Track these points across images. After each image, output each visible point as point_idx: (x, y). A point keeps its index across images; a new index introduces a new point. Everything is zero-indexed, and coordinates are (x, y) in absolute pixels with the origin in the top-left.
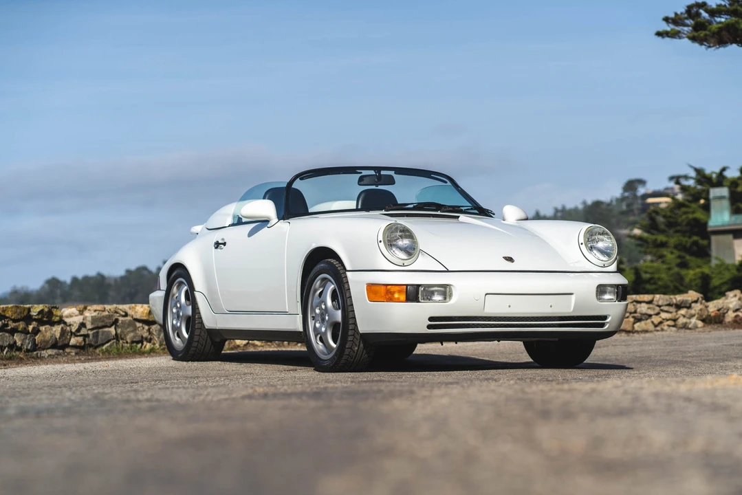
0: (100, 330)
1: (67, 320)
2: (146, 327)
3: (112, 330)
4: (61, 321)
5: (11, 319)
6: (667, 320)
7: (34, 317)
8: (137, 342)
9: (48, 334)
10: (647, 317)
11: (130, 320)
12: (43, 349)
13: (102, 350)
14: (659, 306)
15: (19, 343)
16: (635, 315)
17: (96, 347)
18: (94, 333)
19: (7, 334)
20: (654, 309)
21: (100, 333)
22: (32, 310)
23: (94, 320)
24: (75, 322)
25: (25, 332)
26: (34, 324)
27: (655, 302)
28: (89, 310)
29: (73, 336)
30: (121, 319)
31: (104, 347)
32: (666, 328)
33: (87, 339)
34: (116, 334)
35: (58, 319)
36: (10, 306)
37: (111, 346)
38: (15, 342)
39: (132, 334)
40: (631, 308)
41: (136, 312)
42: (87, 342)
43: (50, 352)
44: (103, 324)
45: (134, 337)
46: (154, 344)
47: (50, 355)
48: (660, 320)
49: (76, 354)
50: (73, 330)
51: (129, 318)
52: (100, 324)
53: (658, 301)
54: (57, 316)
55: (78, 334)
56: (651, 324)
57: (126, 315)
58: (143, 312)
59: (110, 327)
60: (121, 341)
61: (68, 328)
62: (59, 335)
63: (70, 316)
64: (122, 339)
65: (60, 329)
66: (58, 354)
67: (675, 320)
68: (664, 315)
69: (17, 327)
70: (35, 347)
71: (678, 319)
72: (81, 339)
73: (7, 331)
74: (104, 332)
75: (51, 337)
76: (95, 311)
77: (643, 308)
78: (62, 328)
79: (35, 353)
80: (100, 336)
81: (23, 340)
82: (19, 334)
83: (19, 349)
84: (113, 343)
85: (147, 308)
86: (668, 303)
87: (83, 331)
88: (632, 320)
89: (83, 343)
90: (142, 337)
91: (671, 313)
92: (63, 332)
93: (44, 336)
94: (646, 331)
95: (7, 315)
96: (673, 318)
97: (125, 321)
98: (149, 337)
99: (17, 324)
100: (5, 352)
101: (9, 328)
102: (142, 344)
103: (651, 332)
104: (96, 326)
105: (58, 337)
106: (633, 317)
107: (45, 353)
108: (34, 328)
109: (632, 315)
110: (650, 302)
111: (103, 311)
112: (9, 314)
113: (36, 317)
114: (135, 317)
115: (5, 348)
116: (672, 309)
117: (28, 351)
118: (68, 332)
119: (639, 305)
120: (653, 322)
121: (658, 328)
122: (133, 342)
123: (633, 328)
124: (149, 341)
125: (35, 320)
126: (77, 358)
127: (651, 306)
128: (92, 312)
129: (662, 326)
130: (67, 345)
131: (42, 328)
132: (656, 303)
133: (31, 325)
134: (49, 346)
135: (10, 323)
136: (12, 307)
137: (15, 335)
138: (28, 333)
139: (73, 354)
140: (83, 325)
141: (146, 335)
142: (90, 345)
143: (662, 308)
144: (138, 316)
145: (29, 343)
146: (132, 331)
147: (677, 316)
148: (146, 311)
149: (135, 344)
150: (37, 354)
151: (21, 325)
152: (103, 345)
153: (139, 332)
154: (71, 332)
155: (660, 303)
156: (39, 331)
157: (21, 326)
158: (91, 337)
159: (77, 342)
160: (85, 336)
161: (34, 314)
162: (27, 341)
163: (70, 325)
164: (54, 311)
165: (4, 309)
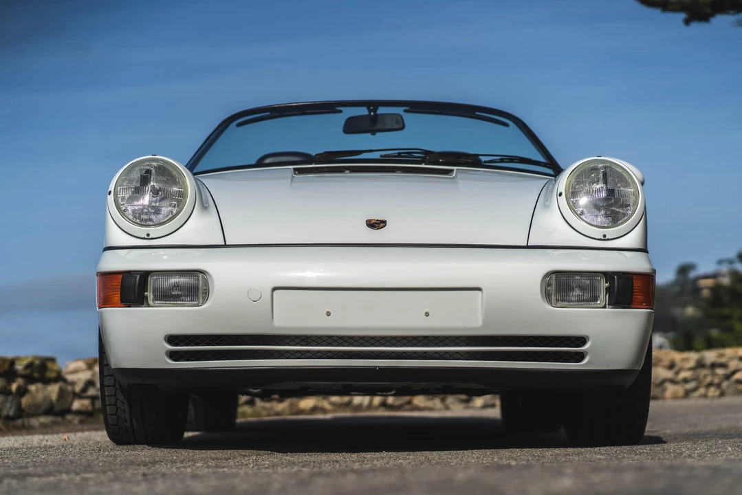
1: (70, 378)
4: (59, 378)
7: (19, 372)
9: (40, 396)
12: (33, 415)
22: (17, 362)
24: (79, 380)
25: (6, 391)
26: (20, 381)
29: (77, 397)
33: (96, 402)
35: (53, 375)
42: (96, 406)
43: (43, 419)
47: (42, 424)
49: (82, 422)
50: (78, 389)
54: (52, 371)
55: (84, 395)
61: (70, 388)
62: (56, 397)
63: (75, 371)
65: (57, 389)
66: (55, 423)
70: (21, 413)
72: (86, 402)
75: (44, 399)
78: (61, 389)
79: (20, 421)
81: (3, 403)
87: (91, 392)
89: (91, 409)
92: (62, 393)
93: (34, 398)
105: (54, 399)
107: (34, 422)
108: (19, 388)
113: (23, 373)
117: (9, 418)
118: (70, 393)
126: (80, 427)
130: (69, 410)
131: (33, 388)
133: (14, 382)
134: (41, 411)
138: (9, 393)
139: (76, 422)
140: (90, 384)
145: (11, 408)
150: (23, 422)
151: (1, 383)
154: (74, 392)
156: (27, 391)
157: (0, 385)
159: (82, 405)
160: (93, 398)
161: (19, 367)
162: (8, 405)
163: (73, 384)
164: (50, 365)
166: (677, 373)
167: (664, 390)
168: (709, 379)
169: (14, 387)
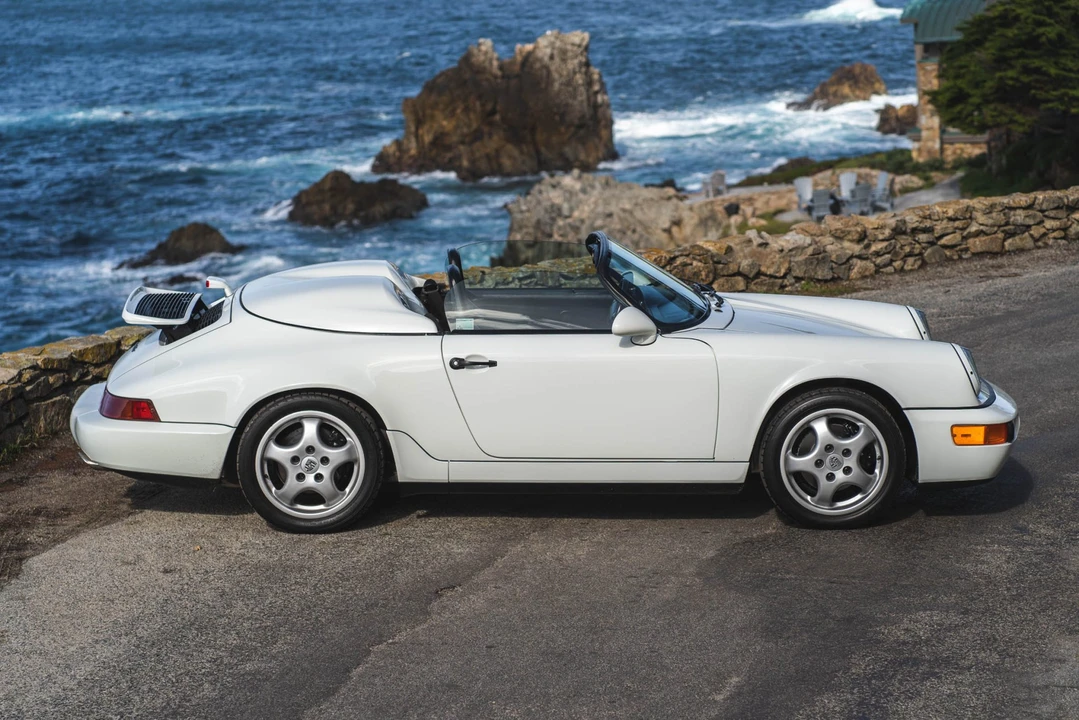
5: (92, 364)
6: (1054, 230)
10: (1024, 228)
14: (1042, 211)
16: (1006, 228)
20: (1034, 217)
22: (123, 341)
27: (1037, 207)
32: (1051, 242)
36: (90, 346)
40: (1001, 218)
48: (1043, 230)
53: (1042, 204)
56: (1029, 240)
67: (1065, 229)
68: (1049, 224)
71: (1070, 226)
77: (1019, 217)
86: (1056, 205)
88: (1001, 235)
91: (1060, 219)
94: (1021, 251)
95: (87, 360)
96: (1063, 227)
99: (101, 369)
103: (1030, 250)
106: (1003, 232)
109: (1002, 228)
110: (1030, 207)
112: (89, 358)
116: (1062, 214)
119: (1012, 213)
120: (1031, 236)
121: (1040, 244)
123: (1003, 246)
127: (1031, 212)
129: (1046, 239)
132: (1039, 208)
135: (91, 369)
136: (93, 348)
143: (1046, 213)
147: (1070, 223)
155: (1044, 207)
161: (126, 347)
165: (82, 353)
166: (868, 246)
167: (850, 269)
168: (907, 249)
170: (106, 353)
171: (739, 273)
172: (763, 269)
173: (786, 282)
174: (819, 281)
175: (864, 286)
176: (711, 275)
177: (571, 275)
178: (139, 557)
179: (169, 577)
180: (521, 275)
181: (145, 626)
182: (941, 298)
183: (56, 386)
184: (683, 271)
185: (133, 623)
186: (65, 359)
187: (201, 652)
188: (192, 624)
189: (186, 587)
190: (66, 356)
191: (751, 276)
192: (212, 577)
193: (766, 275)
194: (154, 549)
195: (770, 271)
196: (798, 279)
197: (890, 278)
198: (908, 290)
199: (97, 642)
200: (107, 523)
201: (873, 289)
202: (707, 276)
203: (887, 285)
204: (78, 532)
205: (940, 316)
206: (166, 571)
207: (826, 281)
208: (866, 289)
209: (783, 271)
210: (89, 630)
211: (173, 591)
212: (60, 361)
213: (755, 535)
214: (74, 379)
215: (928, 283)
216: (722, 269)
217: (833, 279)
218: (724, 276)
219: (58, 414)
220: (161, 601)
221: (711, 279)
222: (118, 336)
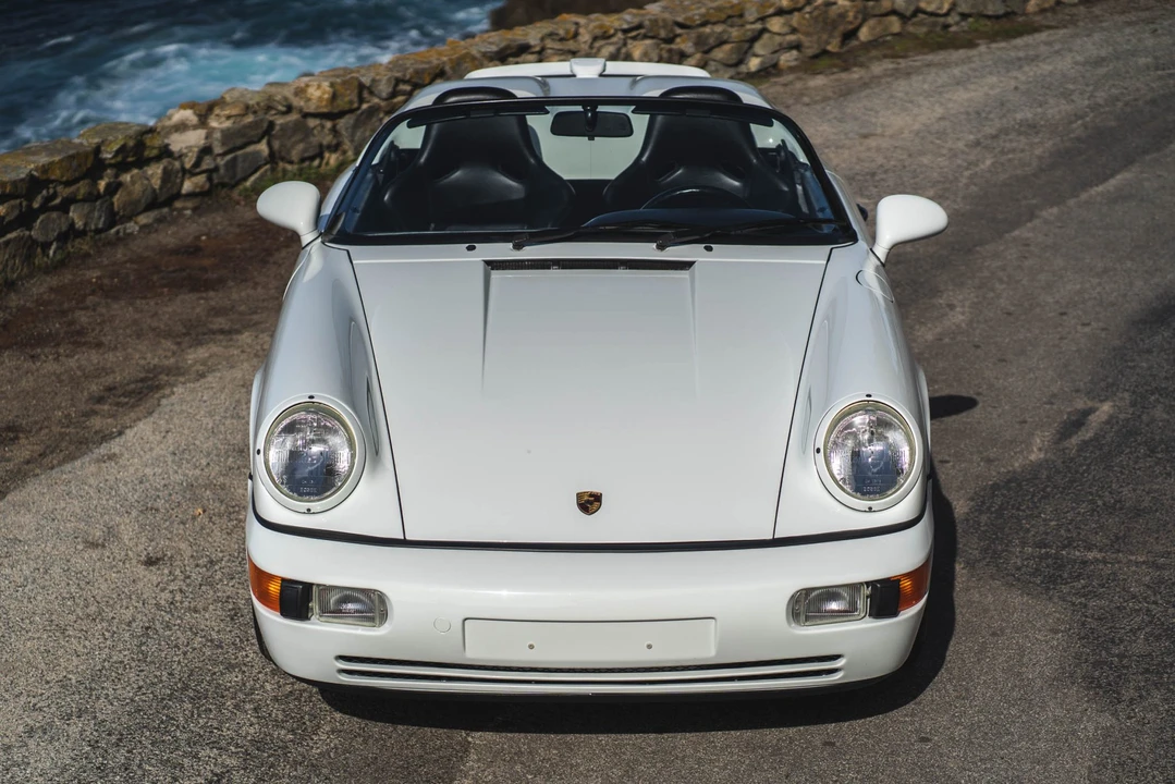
0: (240, 153)
1: (178, 142)
2: (329, 124)
3: (263, 147)
4: (165, 152)
5: (61, 183)
7: (107, 162)
8: (312, 159)
9: (138, 188)
11: (296, 120)
12: (129, 218)
13: (246, 189)
15: (79, 224)
17: (233, 186)
18: (228, 162)
19: (54, 215)
21: (240, 160)
22: (103, 148)
23: (227, 135)
24: (189, 148)
25: (93, 197)
26: (109, 175)
28: (217, 115)
29: (187, 176)
30: (280, 121)
31: (248, 183)
33: (215, 176)
34: (272, 153)
35: (154, 152)
36: (57, 158)
37: (262, 176)
38: (72, 224)
39: (301, 146)
41: (309, 100)
42: (216, 181)
43: (143, 219)
44: (244, 140)
45: (305, 150)
46: (344, 152)
47: (143, 227)
49: (195, 209)
50: (188, 166)
51: (294, 117)
52: (239, 142)
54: (154, 148)
55: (198, 170)
57: (289, 109)
58: (320, 98)
59: (259, 141)
60: (281, 164)
61: (177, 164)
62: (159, 182)
63: (183, 125)
64: (283, 159)
65: (160, 171)
66: (160, 220)
69: (74, 194)
70: (113, 219)
72: (201, 179)
73: (55, 208)
74: (246, 155)
75: (144, 192)
76: (228, 117)
78: (165, 169)
79: (113, 231)
80: (240, 165)
81: (87, 217)
82: (79, 204)
83: (82, 233)
84: (266, 171)
85: (328, 89)
87: (207, 163)
89: (207, 186)
90: (321, 146)
92: (167, 174)
93: (130, 193)
95: (53, 177)
97: (287, 124)
98: (334, 142)
99: (73, 188)
100: (51, 252)
101: (58, 201)
102: (322, 158)
104: (231, 146)
105: (157, 187)
107: (132, 226)
108: (108, 186)
111: (243, 115)
112: (56, 174)
113: (113, 161)
114: (306, 110)
115: (51, 244)
117: (98, 231)
118: (178, 172)
122: (303, 160)
124: (335, 148)
125: (111, 166)
128: (223, 119)
130: (178, 196)
131: (126, 178)
133: (101, 178)
134: (142, 206)
135: (60, 188)
136: (61, 161)
137: (72, 208)
138: (99, 196)
139: (188, 212)
140: (206, 151)
141: (328, 139)
142: (223, 185)
144: (312, 108)
145: (100, 217)
146: (301, 141)
148: (326, 96)
149: (307, 163)
150: (118, 232)
151: (82, 188)
152: (245, 179)
153: (314, 140)
154: (184, 171)
156: (120, 185)
157: (82, 191)
158: (222, 171)
159: (196, 185)
160: (210, 172)
161: (107, 155)
162: (96, 214)
163: (181, 156)
164: (148, 140)
165: (45, 169)
169: (102, 185)
170: (80, 166)
171: (894, 12)
172: (923, 5)
173: (950, 20)
174: (989, 17)
175: (1045, 23)
176: (860, 16)
177: (688, 23)
178: (111, 532)
179: (152, 576)
180: (625, 26)
181: (111, 692)
182: (1150, 42)
183: (7, 219)
184: (826, 12)
185: (92, 683)
186: (22, 180)
187: (196, 756)
188: (186, 687)
189: (178, 598)
190: (23, 176)
191: (908, 13)
192: (218, 576)
193: (925, 12)
194: (134, 513)
195: (931, 8)
196: (964, 16)
197: (1074, 10)
198: (1103, 29)
199: (31, 732)
200: (71, 458)
201: (1057, 28)
202: (856, 18)
203: (1073, 21)
204: (26, 475)
205: (1157, 69)
206: (150, 562)
207: (997, 17)
208: (1049, 27)
209: (946, 7)
210: (23, 699)
211: (157, 605)
212: (14, 183)
213: (1017, 465)
214: (36, 205)
215: (1123, 18)
216: (873, 8)
217: (1007, 15)
218: (875, 16)
219: (14, 256)
220: (139, 631)
221: (859, 21)
222: (96, 140)
